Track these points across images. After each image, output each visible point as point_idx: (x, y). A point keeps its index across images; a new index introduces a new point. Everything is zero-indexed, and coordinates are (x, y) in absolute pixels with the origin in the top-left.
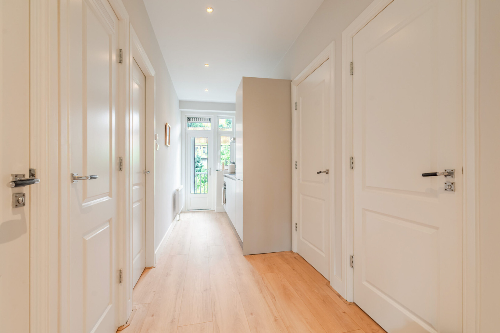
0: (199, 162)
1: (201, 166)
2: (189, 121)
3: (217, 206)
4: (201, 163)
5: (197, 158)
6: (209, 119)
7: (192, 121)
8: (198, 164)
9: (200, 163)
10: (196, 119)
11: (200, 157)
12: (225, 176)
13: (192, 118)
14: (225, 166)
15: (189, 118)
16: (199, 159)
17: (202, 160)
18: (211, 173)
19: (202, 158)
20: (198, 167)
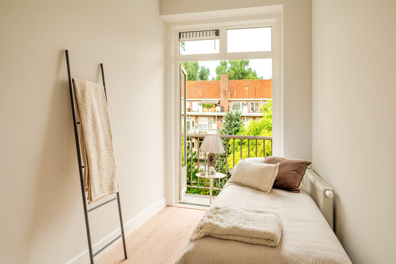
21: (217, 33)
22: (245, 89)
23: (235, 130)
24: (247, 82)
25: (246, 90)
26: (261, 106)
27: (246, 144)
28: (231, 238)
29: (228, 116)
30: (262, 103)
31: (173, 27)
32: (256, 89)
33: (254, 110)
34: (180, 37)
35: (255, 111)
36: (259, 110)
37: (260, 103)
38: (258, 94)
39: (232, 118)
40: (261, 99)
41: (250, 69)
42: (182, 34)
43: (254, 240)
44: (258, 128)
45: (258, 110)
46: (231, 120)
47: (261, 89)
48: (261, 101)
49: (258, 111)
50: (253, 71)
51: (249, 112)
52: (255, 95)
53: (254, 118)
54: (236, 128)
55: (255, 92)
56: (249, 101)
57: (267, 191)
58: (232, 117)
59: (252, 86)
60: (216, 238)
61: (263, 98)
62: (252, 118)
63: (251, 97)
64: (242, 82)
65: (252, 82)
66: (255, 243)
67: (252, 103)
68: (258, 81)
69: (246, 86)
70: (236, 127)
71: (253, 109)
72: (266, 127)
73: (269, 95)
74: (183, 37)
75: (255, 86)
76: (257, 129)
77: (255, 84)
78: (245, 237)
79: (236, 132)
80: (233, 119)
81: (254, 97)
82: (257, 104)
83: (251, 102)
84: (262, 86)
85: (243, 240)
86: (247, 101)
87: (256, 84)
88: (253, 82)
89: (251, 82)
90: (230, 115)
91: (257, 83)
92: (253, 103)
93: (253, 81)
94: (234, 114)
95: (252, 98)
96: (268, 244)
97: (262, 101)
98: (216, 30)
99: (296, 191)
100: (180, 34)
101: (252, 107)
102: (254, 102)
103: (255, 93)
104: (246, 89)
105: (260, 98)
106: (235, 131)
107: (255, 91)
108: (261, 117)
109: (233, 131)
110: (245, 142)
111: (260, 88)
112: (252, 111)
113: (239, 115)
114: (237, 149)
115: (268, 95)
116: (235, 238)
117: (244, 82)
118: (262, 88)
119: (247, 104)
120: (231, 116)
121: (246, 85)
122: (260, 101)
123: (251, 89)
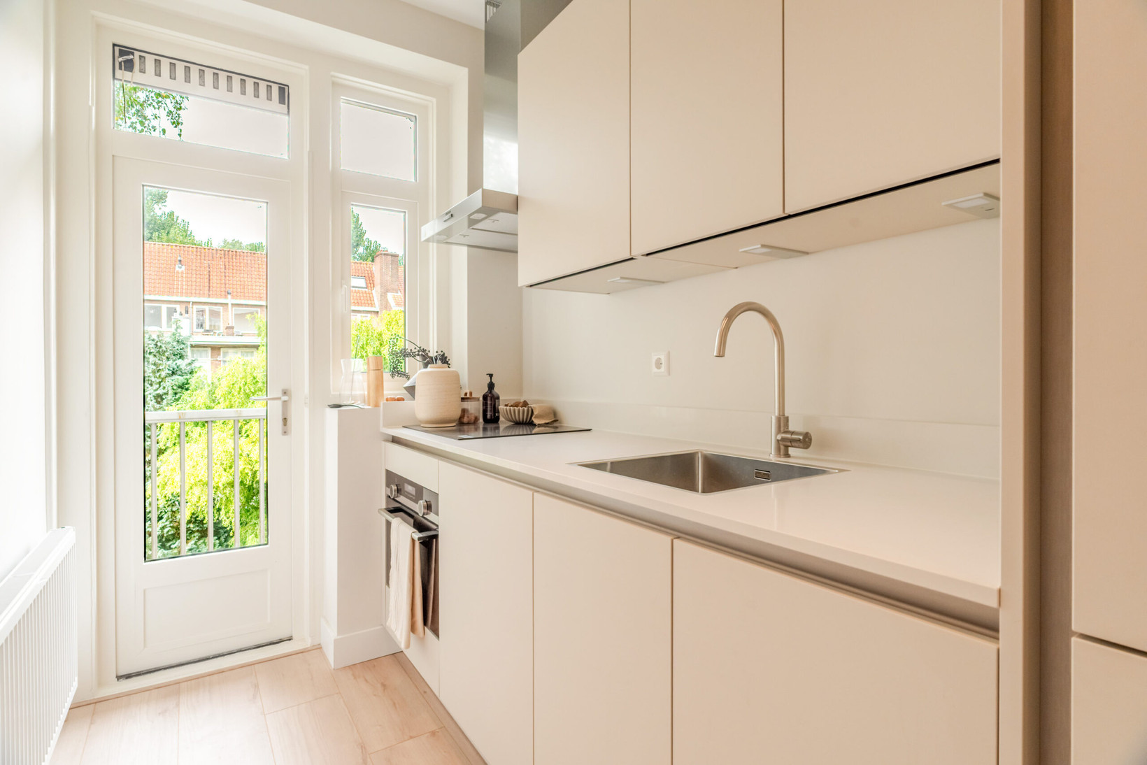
0: (181, 357)
1: (188, 368)
2: (128, 75)
3: (341, 630)
4: (189, 361)
5: (175, 344)
6: (275, 89)
7: (149, 77)
8: (179, 362)
9: (187, 361)
10: (188, 68)
11: (188, 338)
12: (395, 440)
13: (150, 61)
14: (387, 376)
15: (125, 51)
16: (182, 346)
17: (192, 352)
18: (293, 421)
19: (194, 343)
20: (179, 373)
22: (177, 269)
23: (174, 383)
24: (180, 250)
25: (178, 273)
26: (230, 317)
29: (150, 346)
30: (232, 310)
32: (209, 272)
33: (207, 328)
35: (210, 331)
36: (222, 329)
37: (226, 310)
38: (219, 285)
39: (161, 350)
40: (229, 300)
41: (172, 214)
45: (218, 327)
46: (157, 355)
47: (227, 274)
48: (230, 306)
49: (219, 332)
50: (179, 221)
51: (192, 333)
52: (207, 288)
53: (215, 348)
54: (179, 379)
55: (207, 281)
56: (190, 302)
58: (163, 346)
59: (198, 265)
61: (233, 298)
62: (209, 350)
63: (198, 292)
64: (163, 249)
65: (197, 251)
67: (199, 310)
68: (214, 252)
69: (180, 261)
70: (175, 377)
71: (202, 326)
73: (250, 291)
75: (206, 265)
77: (207, 258)
79: (179, 390)
80: (166, 354)
81: (206, 292)
82: (214, 314)
83: (196, 307)
84: (227, 266)
86: (187, 305)
87: (211, 258)
88: (199, 253)
89: (192, 252)
90: (154, 342)
91: (213, 257)
92: (203, 311)
93: (199, 250)
94: (167, 338)
95: (200, 295)
97: (232, 304)
101: (199, 319)
102: (207, 308)
103: (209, 283)
104: (180, 270)
105: (225, 297)
106: (175, 388)
107: (207, 276)
109: (170, 388)
111: (223, 270)
112: (202, 330)
113: (185, 342)
114: (187, 436)
115: (246, 290)
117: (172, 249)
118: (227, 271)
119: (186, 312)
120: (159, 344)
121: (179, 258)
122: (227, 304)
123: (194, 272)
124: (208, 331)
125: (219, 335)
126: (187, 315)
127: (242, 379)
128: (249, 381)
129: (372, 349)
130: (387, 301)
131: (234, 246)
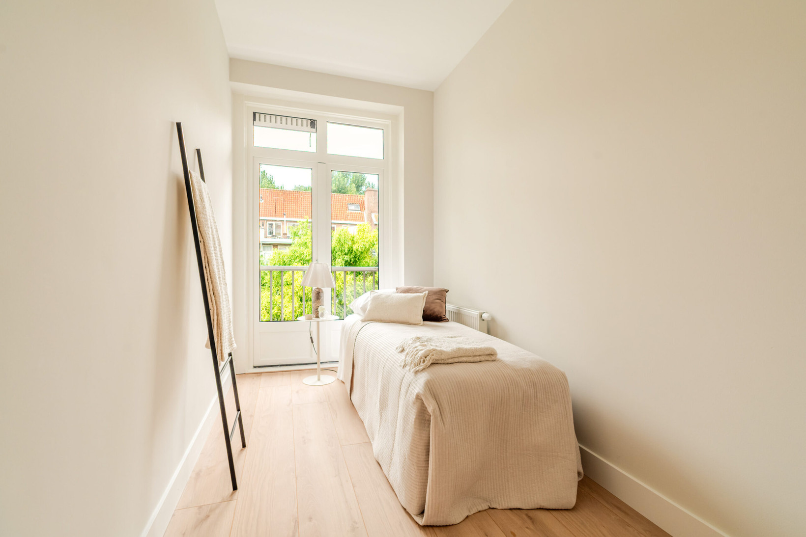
21: (313, 123)
26: (285, 228)
27: (267, 285)
28: (456, 360)
30: (286, 224)
31: (246, 102)
32: (276, 203)
33: (274, 234)
34: (254, 119)
35: (275, 236)
36: (282, 235)
37: (283, 224)
38: (280, 210)
40: (285, 219)
41: (264, 172)
42: (257, 115)
43: (477, 357)
44: (286, 261)
45: (279, 234)
47: (285, 204)
48: (285, 221)
49: (279, 236)
50: (268, 175)
51: (266, 237)
52: (274, 212)
53: (275, 245)
55: (274, 208)
56: (265, 220)
57: (419, 324)
59: (270, 199)
60: (441, 364)
61: (287, 217)
62: (272, 246)
63: (269, 214)
66: (478, 360)
67: (270, 224)
68: (279, 192)
69: (261, 197)
71: (271, 233)
72: (298, 259)
73: (296, 213)
74: (260, 120)
75: (274, 199)
76: (284, 262)
78: (469, 356)
81: (274, 214)
82: (278, 227)
83: (268, 222)
84: (285, 200)
85: (468, 360)
86: (263, 221)
87: (276, 196)
89: (272, 193)
91: (278, 195)
92: (272, 225)
95: (270, 216)
96: (490, 359)
97: (286, 221)
98: (311, 120)
99: (445, 320)
100: (254, 114)
101: (270, 229)
102: (274, 223)
104: (261, 202)
105: (283, 217)
107: (274, 205)
108: (290, 245)
110: (266, 283)
111: (283, 202)
112: (271, 235)
115: (294, 213)
116: (460, 360)
118: (285, 202)
119: (263, 225)
122: (284, 221)
123: (268, 203)
124: (274, 236)
125: (280, 238)
126: (263, 227)
127: (278, 262)
128: (281, 263)
129: (347, 246)
130: (371, 219)
131: (300, 189)
